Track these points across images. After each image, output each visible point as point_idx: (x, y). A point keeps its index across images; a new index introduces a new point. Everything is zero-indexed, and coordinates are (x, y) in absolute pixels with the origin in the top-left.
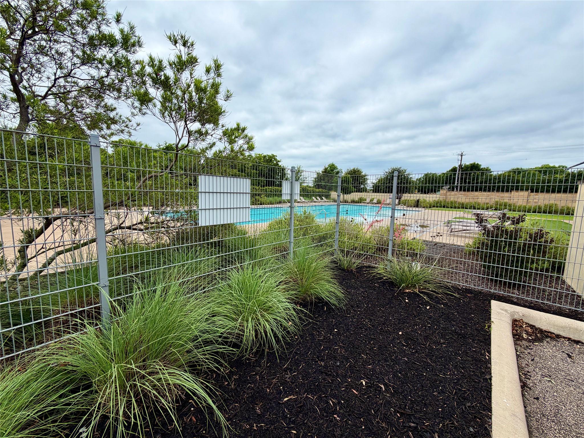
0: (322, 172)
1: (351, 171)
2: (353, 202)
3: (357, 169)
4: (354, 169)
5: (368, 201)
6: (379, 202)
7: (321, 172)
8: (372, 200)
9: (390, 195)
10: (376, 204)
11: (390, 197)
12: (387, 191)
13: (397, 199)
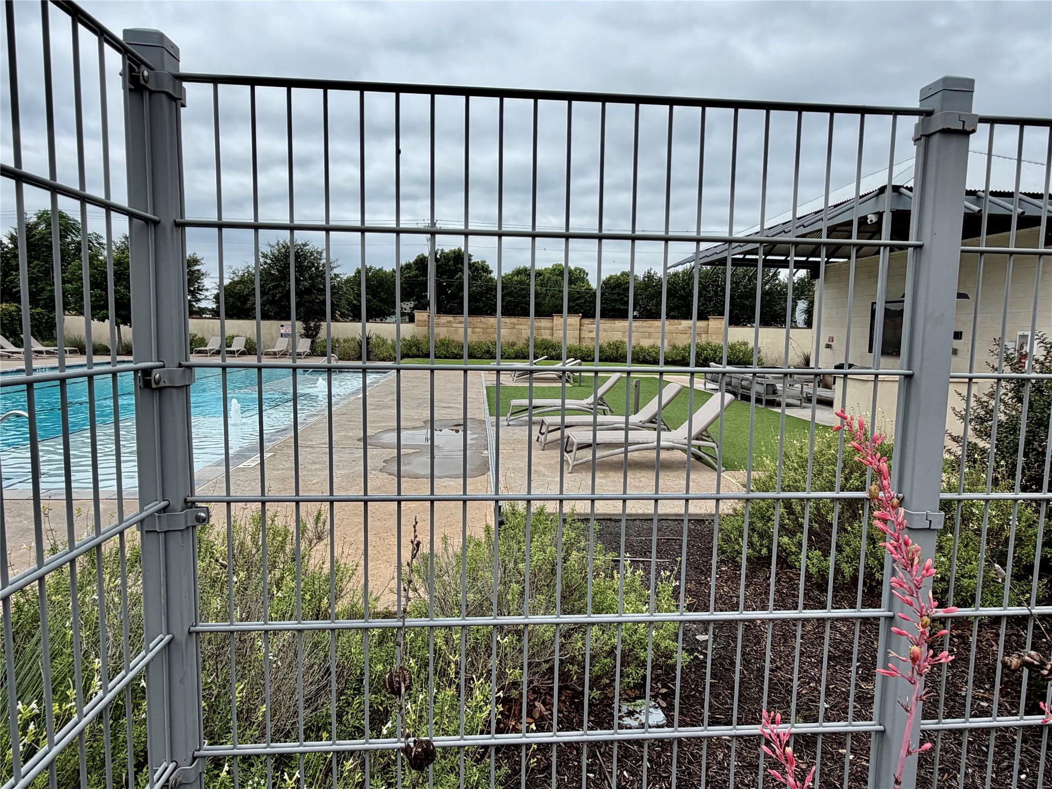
5: (214, 344)
6: (250, 349)
8: (226, 343)
9: (282, 326)
10: (243, 354)
11: (282, 331)
12: (271, 312)
13: (307, 336)
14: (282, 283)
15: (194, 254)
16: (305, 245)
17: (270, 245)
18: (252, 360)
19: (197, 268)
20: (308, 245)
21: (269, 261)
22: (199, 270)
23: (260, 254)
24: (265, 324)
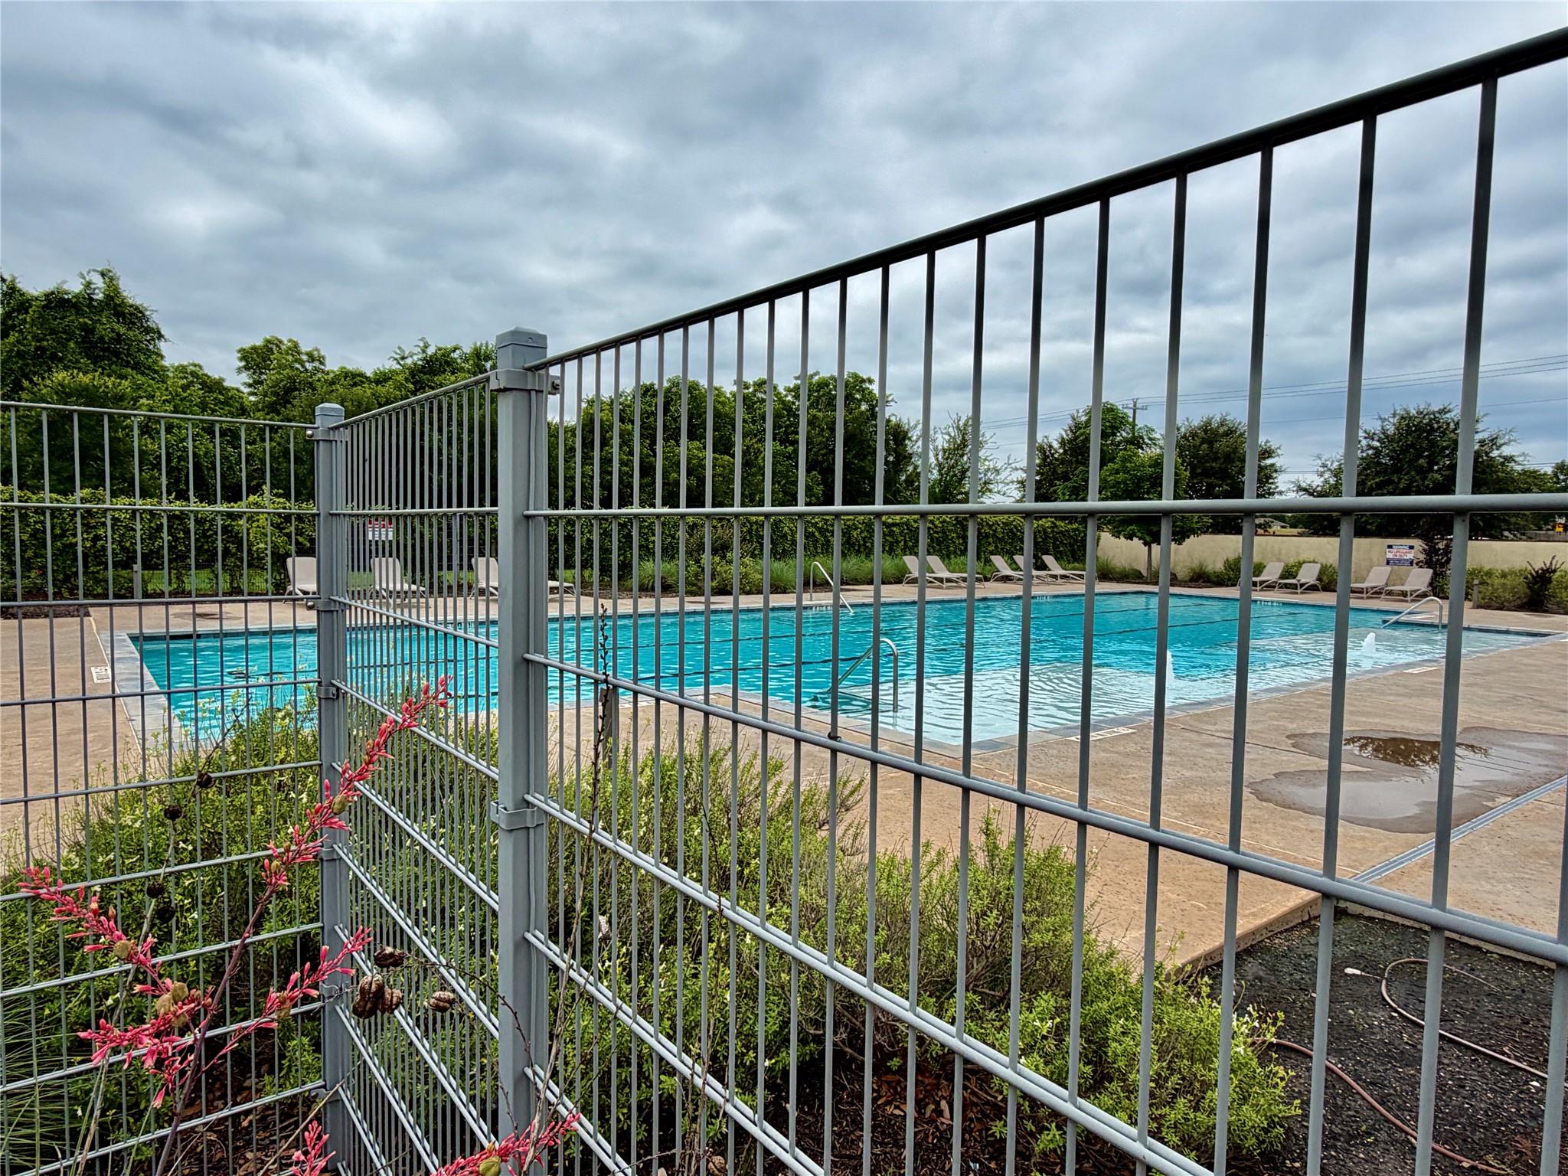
0: (1063, 443)
1: (1194, 435)
2: (1201, 578)
3: (1222, 423)
4: (1208, 423)
5: (1271, 573)
6: (1326, 582)
7: (1056, 445)
8: (1289, 573)
9: (1390, 547)
10: (1313, 588)
11: (1390, 556)
12: (1371, 524)
13: (1429, 563)
14: (1395, 478)
15: (1267, 442)
16: (1443, 411)
17: (1380, 418)
18: (1329, 599)
19: (1269, 462)
20: (1449, 411)
21: (1376, 444)
22: (1272, 465)
23: (1361, 434)
24: (1361, 544)
